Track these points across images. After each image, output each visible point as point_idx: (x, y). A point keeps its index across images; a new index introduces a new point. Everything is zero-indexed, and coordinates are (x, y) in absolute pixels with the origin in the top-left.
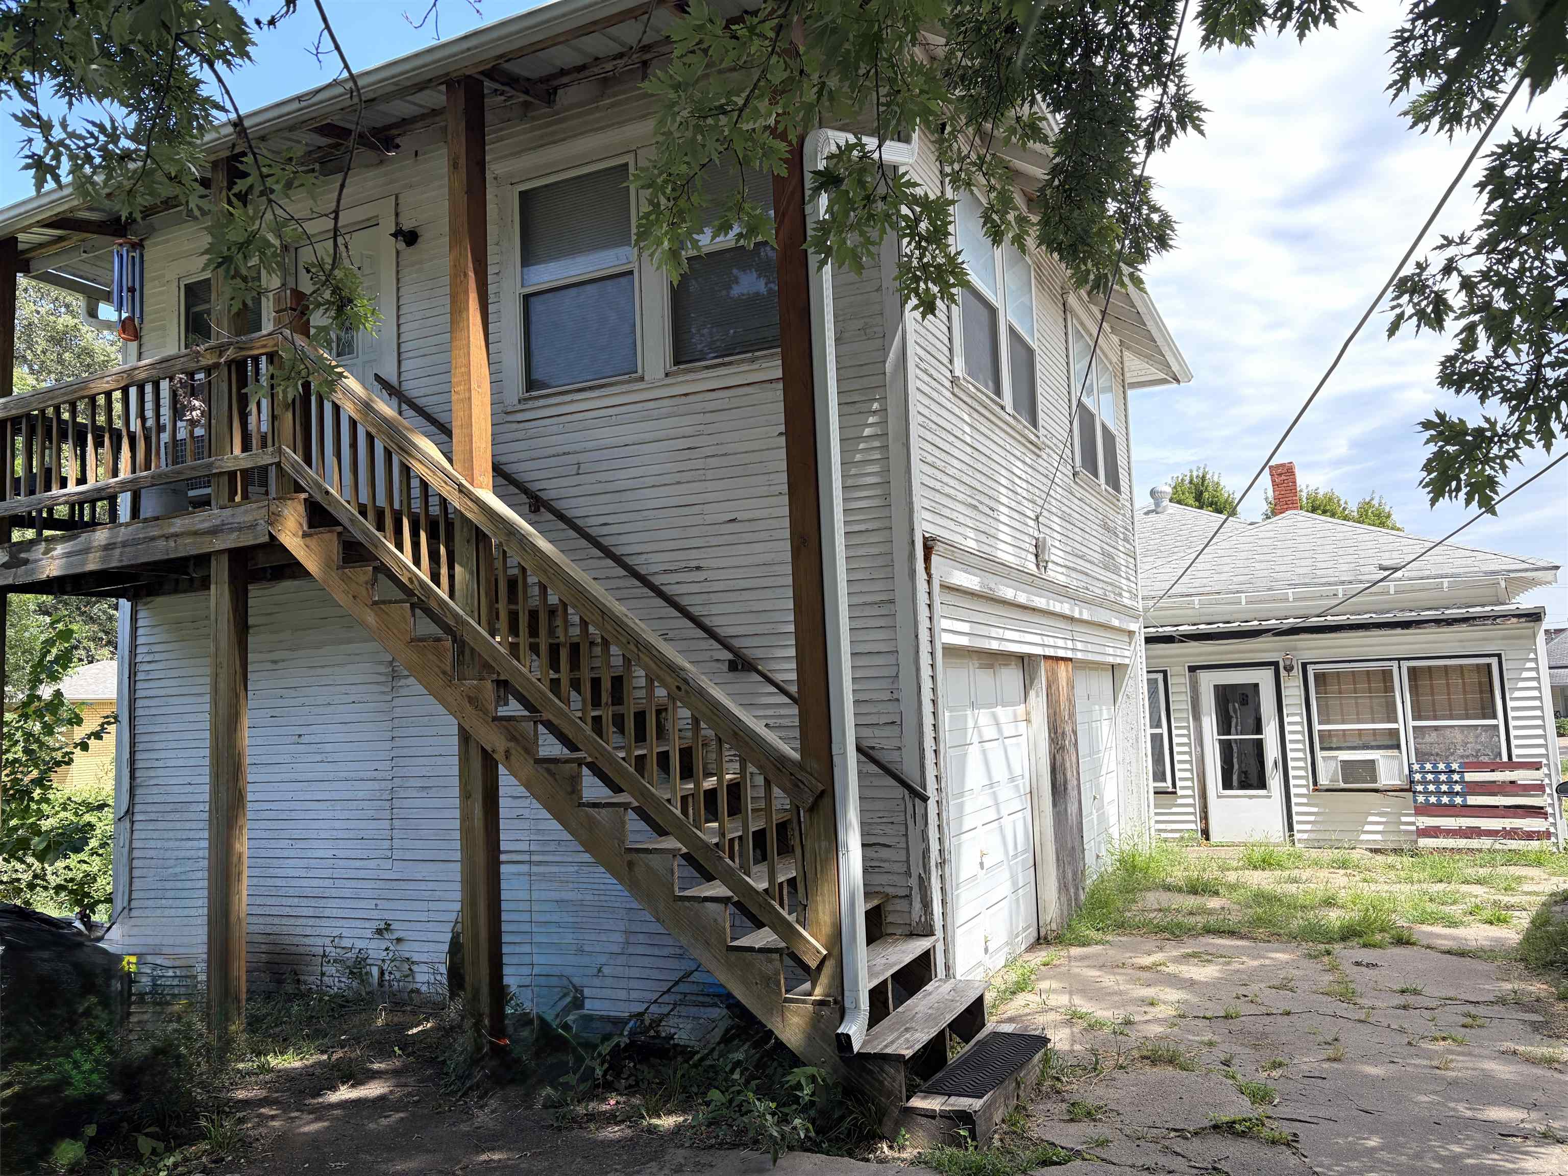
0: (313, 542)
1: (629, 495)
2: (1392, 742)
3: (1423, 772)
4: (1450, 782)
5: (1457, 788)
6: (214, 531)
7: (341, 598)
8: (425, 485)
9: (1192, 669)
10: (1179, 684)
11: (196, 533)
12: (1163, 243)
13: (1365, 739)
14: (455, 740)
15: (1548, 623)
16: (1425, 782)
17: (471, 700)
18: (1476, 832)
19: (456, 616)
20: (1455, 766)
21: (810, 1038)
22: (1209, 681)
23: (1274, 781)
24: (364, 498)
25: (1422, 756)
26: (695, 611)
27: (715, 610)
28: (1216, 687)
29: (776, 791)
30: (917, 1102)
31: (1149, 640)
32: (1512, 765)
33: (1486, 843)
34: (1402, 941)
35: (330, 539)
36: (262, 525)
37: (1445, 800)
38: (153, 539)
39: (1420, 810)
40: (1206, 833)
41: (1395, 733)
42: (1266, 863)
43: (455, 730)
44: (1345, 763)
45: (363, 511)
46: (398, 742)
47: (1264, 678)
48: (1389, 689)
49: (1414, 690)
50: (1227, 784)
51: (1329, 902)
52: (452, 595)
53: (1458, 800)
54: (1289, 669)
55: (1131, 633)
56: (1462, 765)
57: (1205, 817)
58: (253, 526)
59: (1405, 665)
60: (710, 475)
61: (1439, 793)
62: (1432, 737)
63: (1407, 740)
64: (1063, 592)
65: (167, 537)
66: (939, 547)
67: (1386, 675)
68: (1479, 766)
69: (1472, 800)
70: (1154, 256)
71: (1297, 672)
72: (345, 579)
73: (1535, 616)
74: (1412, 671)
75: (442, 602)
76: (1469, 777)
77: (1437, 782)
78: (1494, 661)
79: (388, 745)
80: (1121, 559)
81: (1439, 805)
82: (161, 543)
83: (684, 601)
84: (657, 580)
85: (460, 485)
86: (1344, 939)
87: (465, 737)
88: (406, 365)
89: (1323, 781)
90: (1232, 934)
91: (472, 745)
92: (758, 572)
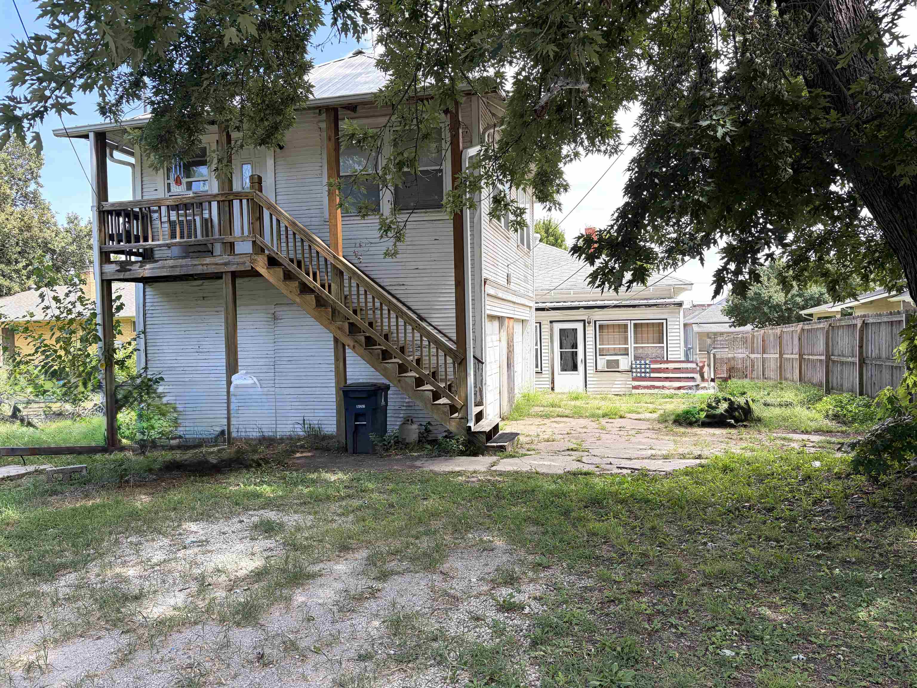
0: (271, 271)
1: (375, 257)
2: (626, 353)
3: (636, 364)
4: (645, 368)
5: (648, 370)
6: (225, 264)
7: (284, 292)
8: (318, 253)
9: (551, 322)
10: (546, 328)
11: (217, 264)
12: (566, 190)
13: (616, 352)
14: (332, 343)
15: (684, 307)
16: (636, 368)
17: (339, 328)
18: (654, 387)
19: (333, 300)
20: (647, 362)
21: (458, 428)
22: (557, 327)
23: (581, 367)
24: (292, 256)
25: (636, 358)
26: (403, 300)
27: (409, 300)
28: (561, 330)
29: (448, 358)
30: (488, 444)
31: (537, 309)
32: (668, 362)
33: (656, 391)
34: (621, 417)
35: (279, 271)
36: (248, 264)
37: (643, 375)
38: (195, 265)
39: (634, 379)
40: (553, 389)
41: (627, 349)
42: (577, 398)
43: (332, 339)
44: (608, 361)
45: (292, 261)
46: (277, 344)
47: (579, 326)
48: (626, 332)
49: (635, 333)
50: (564, 369)
51: (599, 409)
52: (330, 292)
53: (648, 375)
54: (589, 323)
55: (530, 307)
56: (651, 362)
57: (553, 382)
58: (244, 263)
59: (633, 322)
60: (408, 252)
61: (641, 372)
62: (640, 351)
63: (631, 352)
64: (515, 293)
65: (203, 265)
66: (488, 282)
67: (626, 326)
68: (656, 362)
69: (653, 375)
70: (563, 194)
71: (592, 324)
72: (286, 285)
73: (680, 305)
74: (635, 325)
75: (327, 296)
76: (652, 366)
77: (641, 368)
78: (664, 321)
79: (272, 345)
80: (529, 277)
81: (641, 377)
82: (200, 267)
83: (398, 296)
84: (388, 288)
85: (334, 256)
86: (603, 417)
87: (336, 340)
88: (279, 198)
89: (599, 368)
90: (567, 416)
91: (339, 344)
92: (426, 287)
